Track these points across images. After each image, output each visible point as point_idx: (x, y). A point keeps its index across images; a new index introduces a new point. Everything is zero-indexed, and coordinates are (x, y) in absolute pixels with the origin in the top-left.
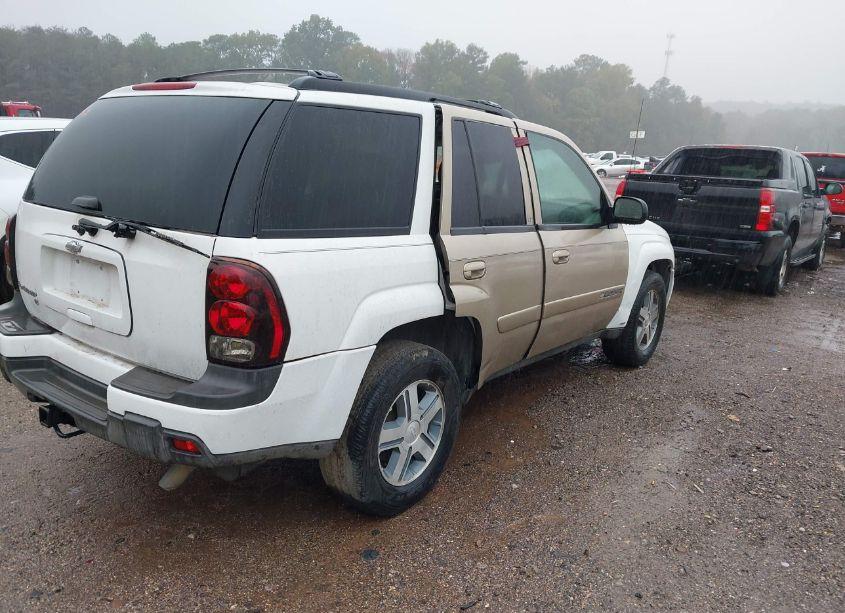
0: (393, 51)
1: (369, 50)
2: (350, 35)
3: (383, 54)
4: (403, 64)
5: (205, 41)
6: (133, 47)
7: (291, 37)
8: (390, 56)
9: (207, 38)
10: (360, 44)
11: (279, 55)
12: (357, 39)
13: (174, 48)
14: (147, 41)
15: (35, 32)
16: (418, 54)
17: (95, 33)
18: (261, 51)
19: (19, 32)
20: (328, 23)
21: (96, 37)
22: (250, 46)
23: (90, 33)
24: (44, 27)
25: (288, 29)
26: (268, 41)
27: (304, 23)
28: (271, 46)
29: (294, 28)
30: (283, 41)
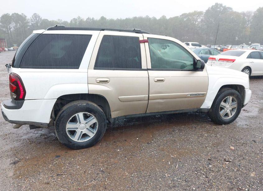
0: (245, 12)
1: (235, 12)
2: (229, 8)
3: (241, 14)
4: (248, 16)
5: (180, 16)
6: (160, 20)
7: (208, 11)
8: (244, 14)
9: (181, 15)
10: (232, 11)
11: (203, 18)
12: (231, 9)
13: (171, 19)
14: (164, 17)
15: (135, 18)
16: (255, 12)
17: (150, 17)
18: (198, 17)
19: (131, 19)
20: (221, 5)
21: (150, 18)
22: (194, 16)
23: (148, 17)
24: (137, 17)
25: (207, 9)
26: (200, 13)
27: (213, 6)
28: (201, 14)
29: (209, 8)
30: (205, 13)
